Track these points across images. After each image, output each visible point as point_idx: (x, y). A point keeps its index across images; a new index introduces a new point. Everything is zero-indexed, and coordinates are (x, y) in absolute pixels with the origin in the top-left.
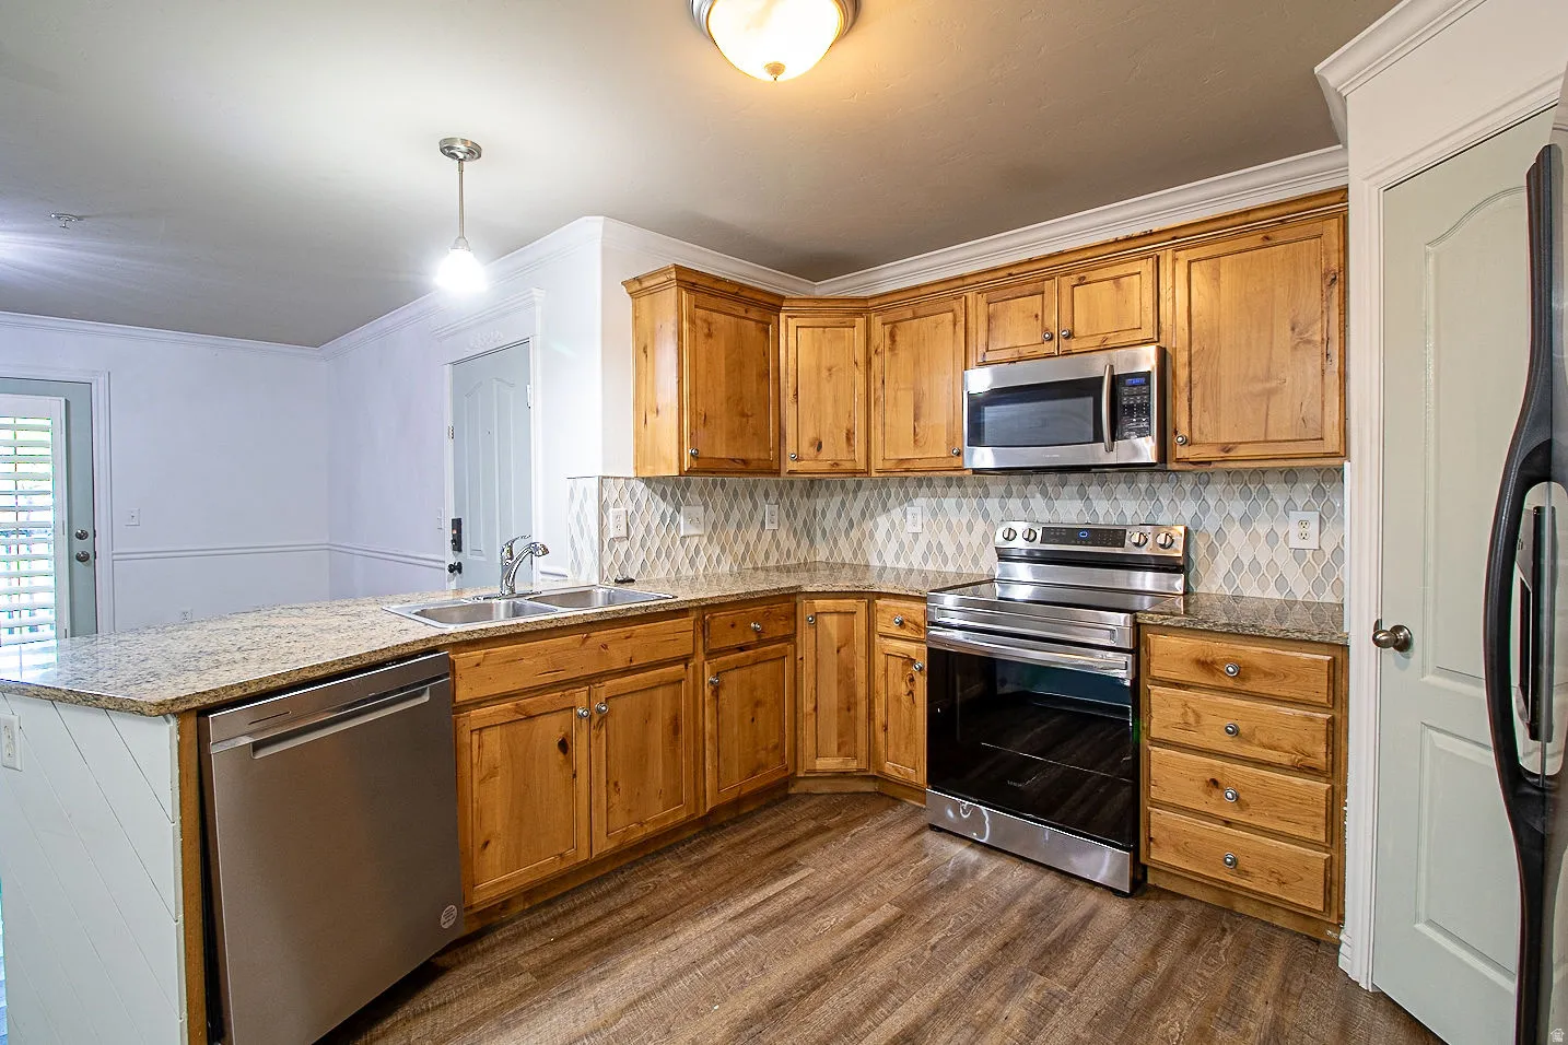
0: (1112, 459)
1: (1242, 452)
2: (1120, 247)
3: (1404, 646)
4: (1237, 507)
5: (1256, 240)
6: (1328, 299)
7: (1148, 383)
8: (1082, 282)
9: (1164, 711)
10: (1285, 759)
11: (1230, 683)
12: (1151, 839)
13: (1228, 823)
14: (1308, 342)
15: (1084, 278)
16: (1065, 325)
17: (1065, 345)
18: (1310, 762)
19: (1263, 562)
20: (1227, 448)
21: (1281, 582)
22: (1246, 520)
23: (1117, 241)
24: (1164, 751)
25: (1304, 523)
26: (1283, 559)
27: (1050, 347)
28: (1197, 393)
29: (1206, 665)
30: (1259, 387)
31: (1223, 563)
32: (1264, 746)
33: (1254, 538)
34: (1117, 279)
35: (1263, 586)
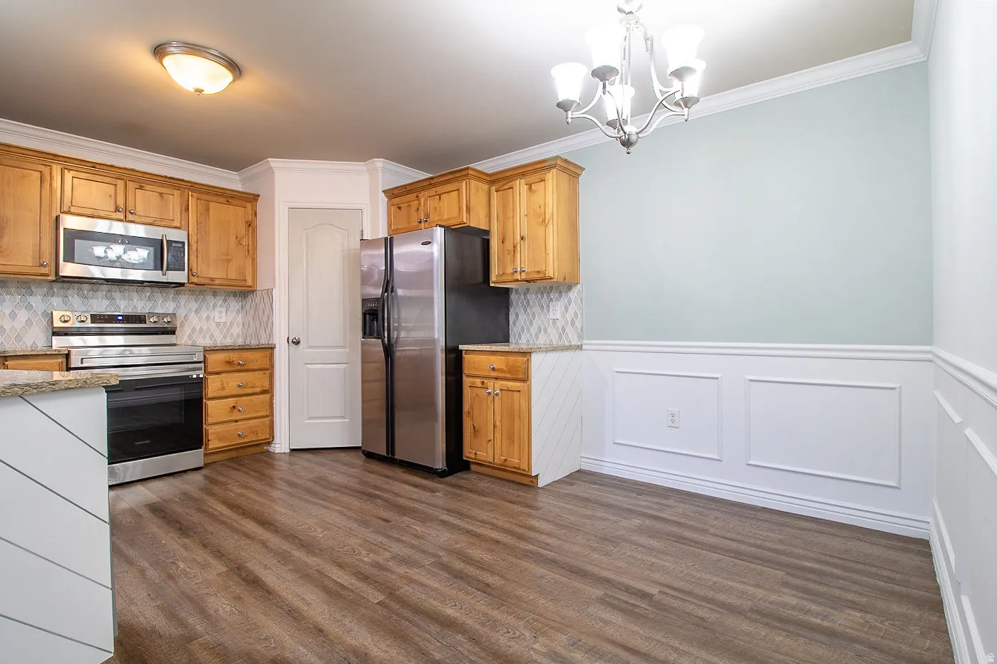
0: (164, 279)
1: (216, 282)
2: (167, 180)
3: (297, 343)
4: (194, 305)
5: (223, 200)
6: (248, 231)
7: (184, 246)
8: (141, 188)
9: (213, 386)
10: (258, 390)
11: (239, 367)
12: (209, 441)
13: (236, 421)
14: (241, 244)
15: (143, 187)
16: (130, 207)
17: (130, 217)
18: (265, 388)
19: (205, 329)
20: (212, 279)
21: (212, 337)
22: (197, 311)
23: (166, 177)
24: (213, 402)
25: (220, 312)
26: (213, 326)
27: (121, 216)
28: (200, 255)
29: (229, 363)
30: (225, 258)
31: (187, 331)
32: (251, 388)
33: (200, 319)
34: (161, 194)
35: (204, 338)
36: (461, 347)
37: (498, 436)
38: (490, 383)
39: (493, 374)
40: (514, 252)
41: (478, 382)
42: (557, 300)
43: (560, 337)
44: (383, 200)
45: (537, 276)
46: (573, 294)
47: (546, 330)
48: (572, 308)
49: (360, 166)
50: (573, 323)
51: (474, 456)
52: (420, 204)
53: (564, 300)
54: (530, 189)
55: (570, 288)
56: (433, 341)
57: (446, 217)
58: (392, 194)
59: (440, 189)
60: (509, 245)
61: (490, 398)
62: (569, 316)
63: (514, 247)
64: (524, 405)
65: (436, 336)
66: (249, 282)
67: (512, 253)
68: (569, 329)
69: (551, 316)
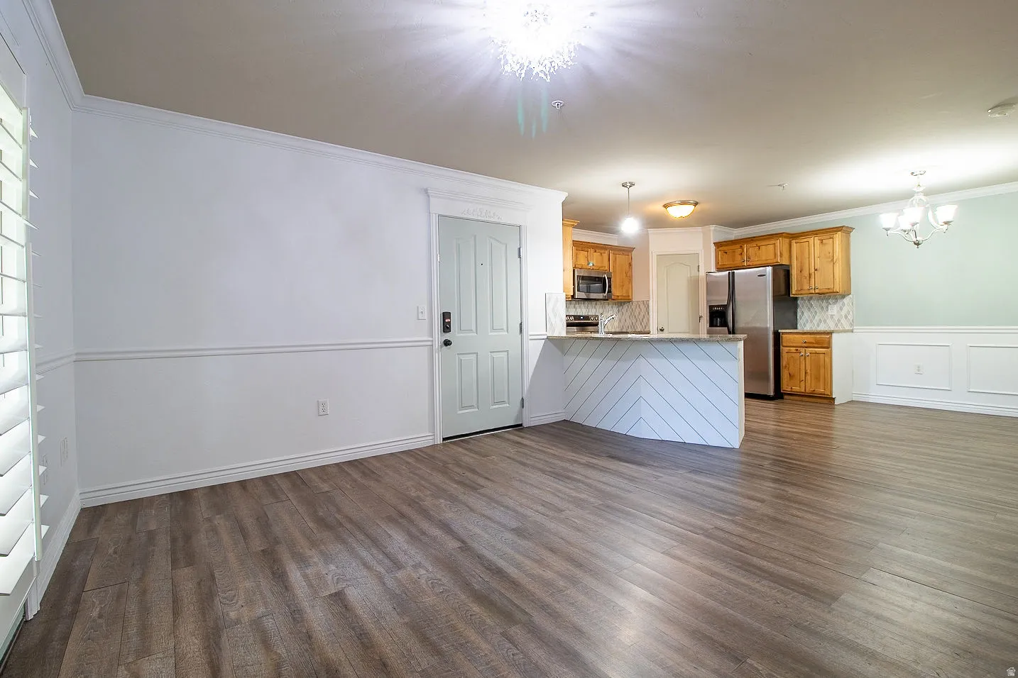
1: (620, 298)
3: (662, 330)
5: (621, 253)
6: (629, 268)
8: (595, 251)
20: (618, 297)
34: (601, 254)
36: (780, 331)
37: (808, 377)
38: (803, 350)
39: (805, 345)
40: (810, 277)
41: (793, 349)
42: (834, 303)
43: (836, 325)
44: (713, 248)
45: (827, 291)
46: (846, 300)
47: (825, 321)
48: (845, 309)
49: (700, 229)
50: (846, 317)
51: (790, 390)
52: (743, 251)
53: (840, 303)
54: (822, 242)
55: (843, 297)
56: (767, 329)
57: (764, 258)
58: (718, 245)
59: (759, 243)
60: (806, 273)
61: (803, 357)
62: (843, 313)
63: (810, 275)
64: (827, 360)
65: (768, 326)
66: (630, 298)
67: (808, 278)
68: (843, 321)
69: (830, 312)
